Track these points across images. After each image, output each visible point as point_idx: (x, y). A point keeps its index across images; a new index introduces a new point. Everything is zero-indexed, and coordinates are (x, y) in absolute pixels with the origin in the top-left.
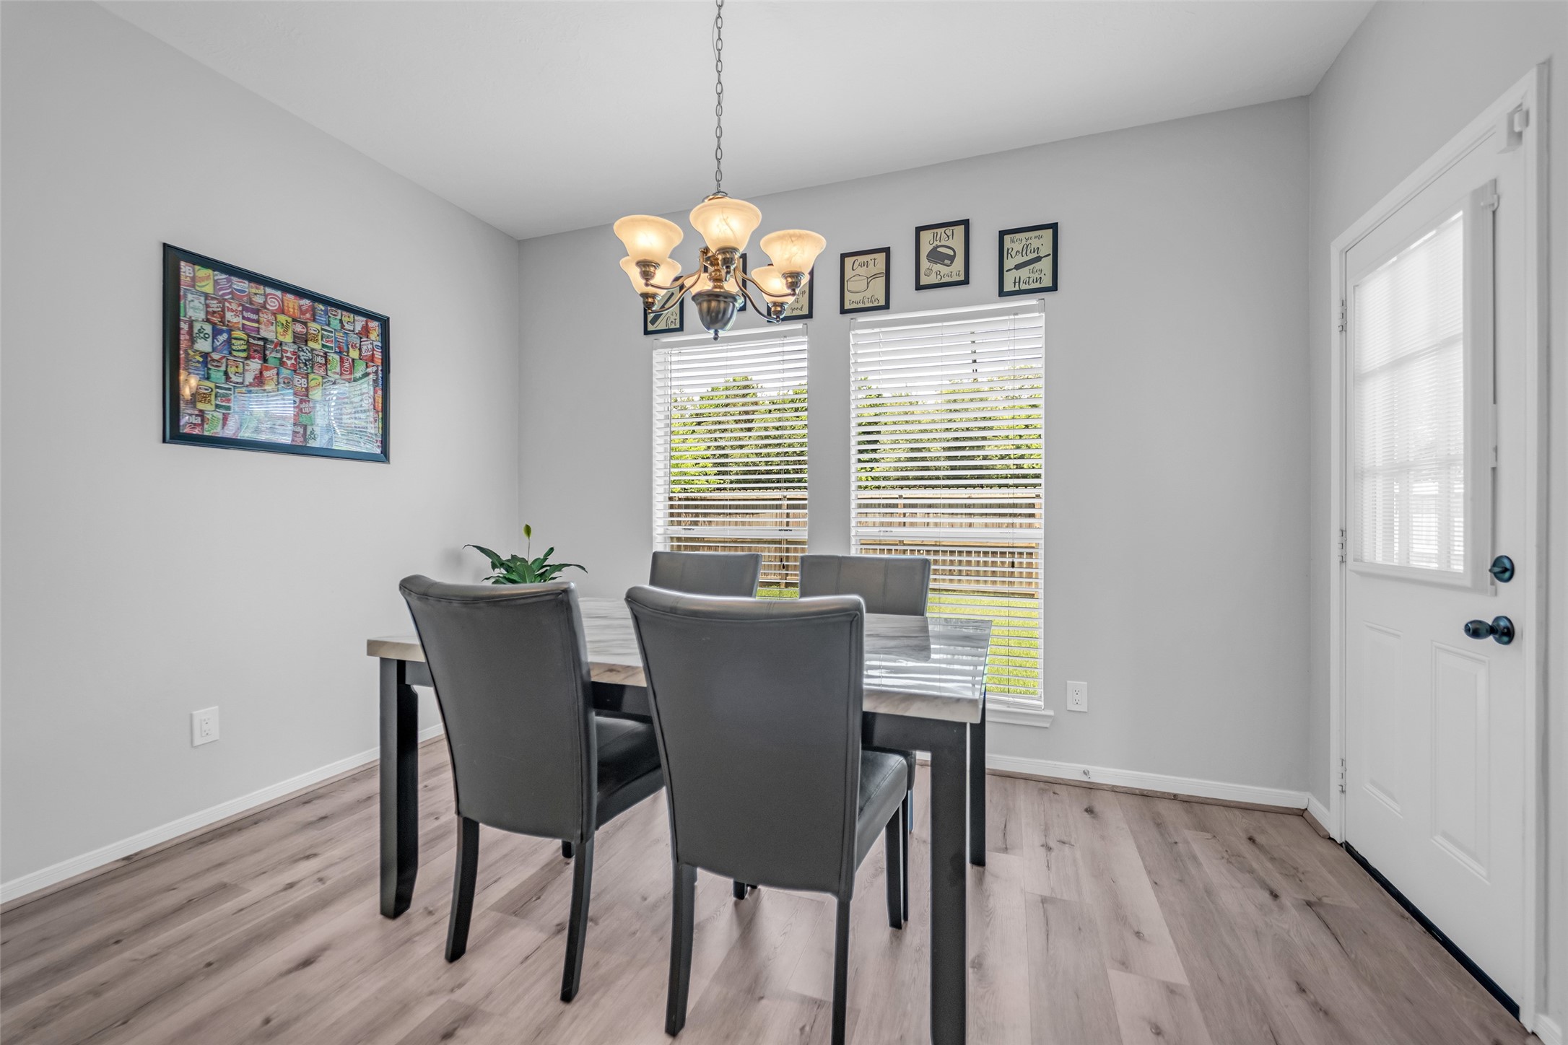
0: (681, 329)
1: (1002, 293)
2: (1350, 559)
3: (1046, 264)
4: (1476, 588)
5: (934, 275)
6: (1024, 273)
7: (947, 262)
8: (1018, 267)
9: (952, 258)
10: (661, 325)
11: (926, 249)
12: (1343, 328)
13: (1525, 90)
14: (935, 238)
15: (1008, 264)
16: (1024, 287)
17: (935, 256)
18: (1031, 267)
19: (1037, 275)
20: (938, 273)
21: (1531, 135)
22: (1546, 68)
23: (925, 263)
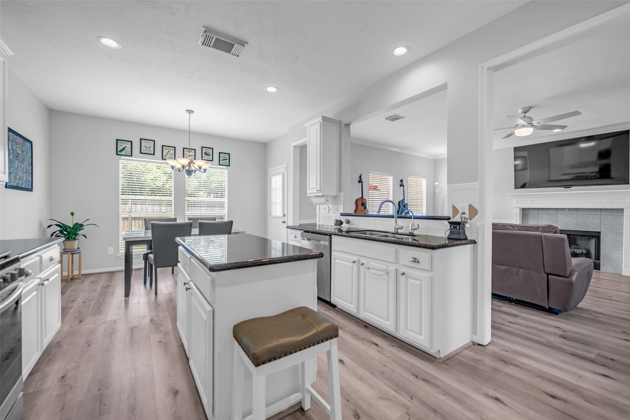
0: (131, 156)
1: (220, 165)
2: (271, 215)
3: (228, 161)
4: (282, 218)
5: (205, 158)
6: (224, 161)
7: (209, 156)
8: (223, 160)
9: (209, 155)
10: (123, 153)
11: (204, 152)
12: (270, 182)
13: (286, 165)
14: (206, 150)
15: (221, 159)
16: (224, 164)
17: (206, 154)
18: (225, 161)
19: (226, 162)
20: (206, 157)
21: (287, 169)
22: (288, 164)
23: (204, 155)
